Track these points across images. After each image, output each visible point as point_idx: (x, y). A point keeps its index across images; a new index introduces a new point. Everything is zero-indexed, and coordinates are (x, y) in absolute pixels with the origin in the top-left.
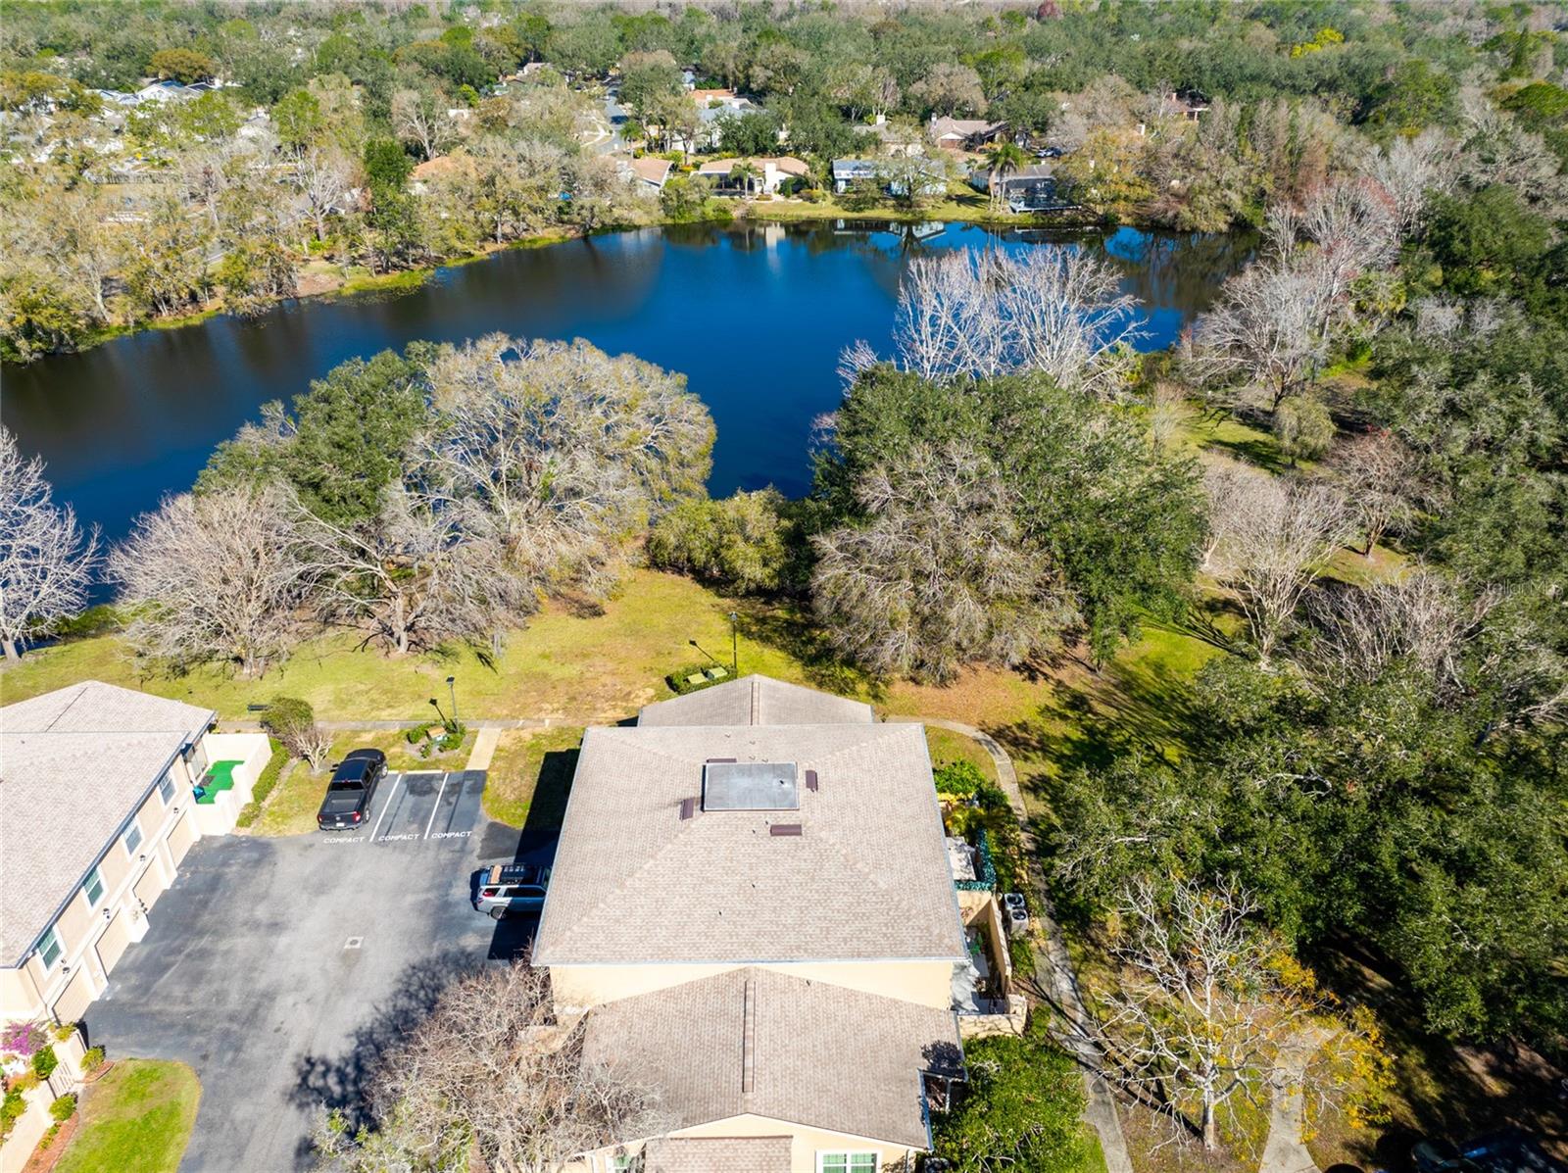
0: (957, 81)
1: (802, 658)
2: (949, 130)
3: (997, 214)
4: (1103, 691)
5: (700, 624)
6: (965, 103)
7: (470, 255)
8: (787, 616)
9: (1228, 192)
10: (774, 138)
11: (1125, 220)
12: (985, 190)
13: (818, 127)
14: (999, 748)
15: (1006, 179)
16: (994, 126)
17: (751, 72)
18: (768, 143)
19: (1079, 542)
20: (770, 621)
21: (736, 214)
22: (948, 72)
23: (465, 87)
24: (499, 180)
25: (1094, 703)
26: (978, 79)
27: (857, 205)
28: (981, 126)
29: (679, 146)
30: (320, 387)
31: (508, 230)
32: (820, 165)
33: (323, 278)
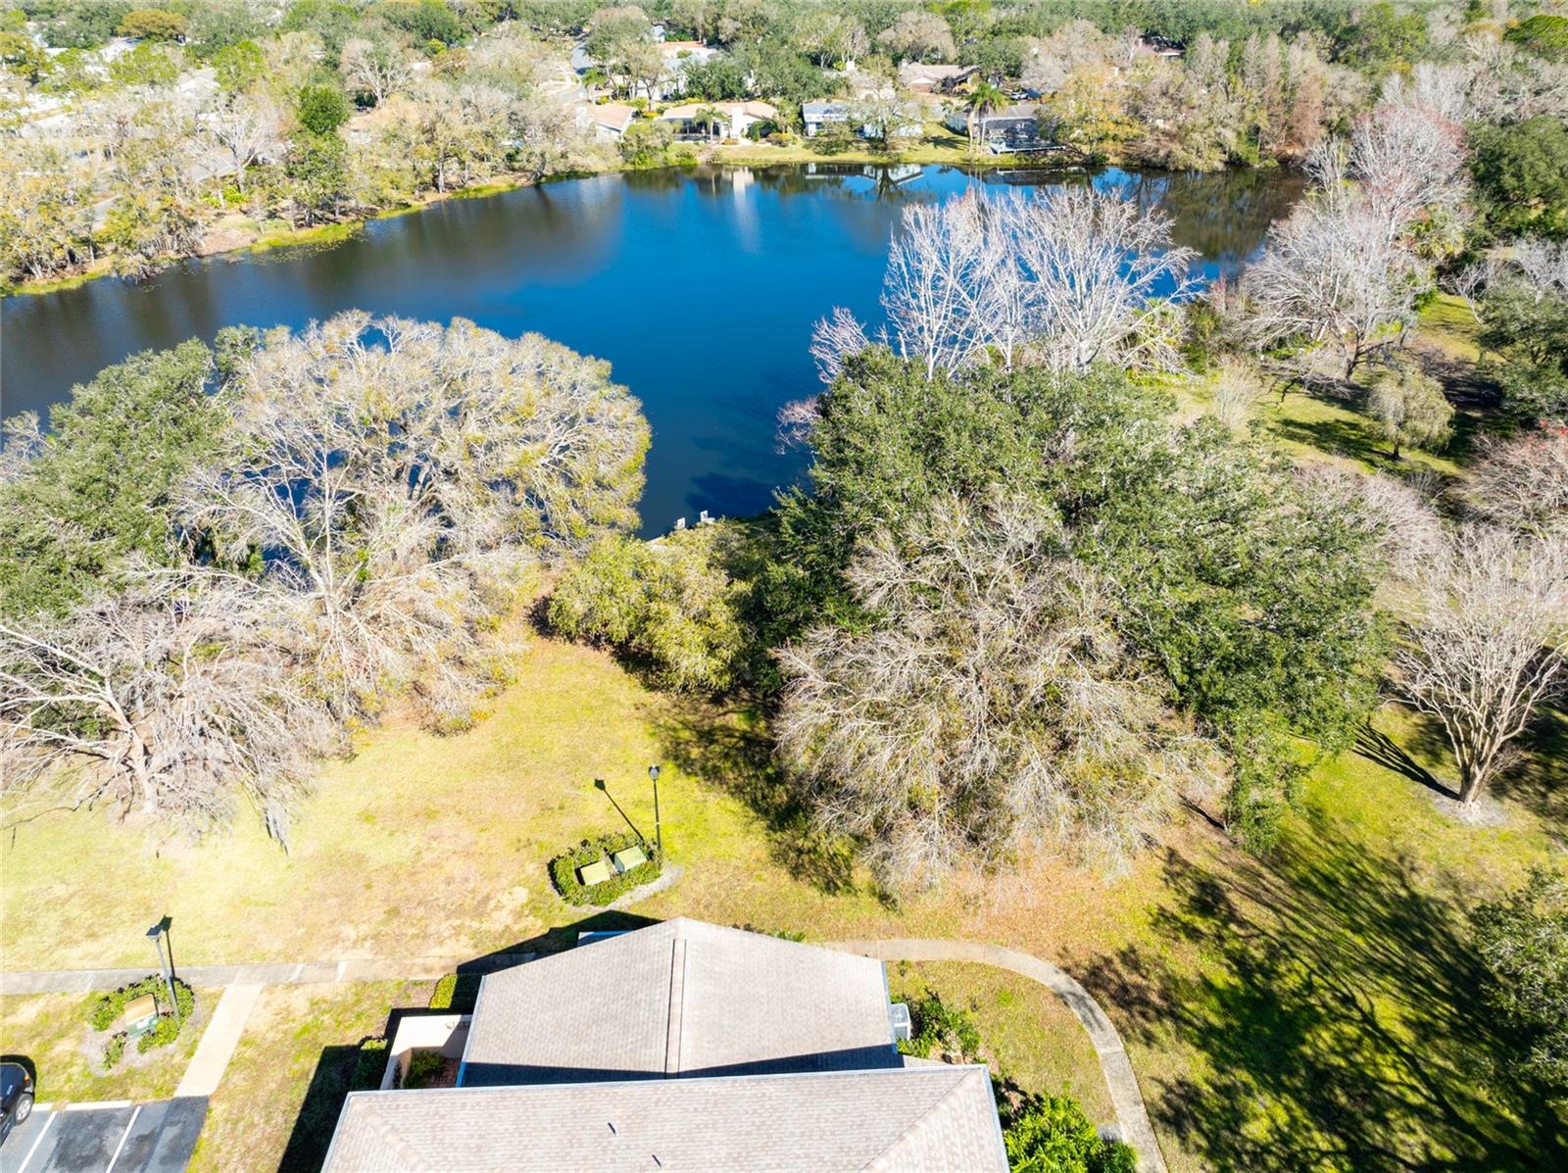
0: (925, 28)
1: (766, 812)
2: (920, 75)
3: (977, 156)
4: (1243, 870)
5: (614, 745)
6: (934, 50)
7: (407, 206)
8: (745, 727)
9: (1223, 130)
10: (740, 83)
11: (1113, 160)
12: (964, 132)
13: (787, 71)
14: (1099, 1013)
15: (984, 121)
16: (967, 69)
17: (719, 24)
18: (734, 88)
19: (1208, 654)
20: (718, 736)
21: (700, 159)
22: (916, 20)
23: (434, 42)
24: (440, 127)
25: (1233, 897)
26: (946, 27)
27: (829, 149)
28: (954, 71)
29: (643, 94)
30: (83, 393)
31: (453, 179)
32: (790, 109)
33: (234, 234)
